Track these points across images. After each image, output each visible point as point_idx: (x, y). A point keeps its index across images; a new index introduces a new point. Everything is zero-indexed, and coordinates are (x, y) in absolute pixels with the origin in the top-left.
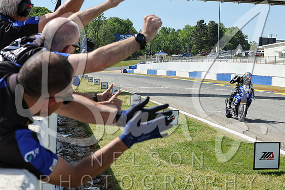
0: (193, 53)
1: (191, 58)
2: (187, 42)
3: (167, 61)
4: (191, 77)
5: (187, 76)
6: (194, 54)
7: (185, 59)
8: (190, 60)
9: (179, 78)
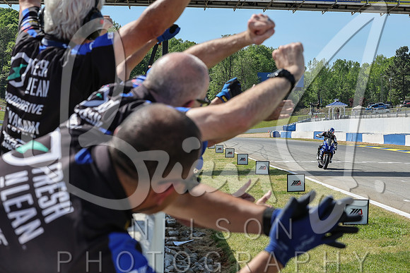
0: (390, 103)
1: (388, 112)
2: (379, 84)
3: (347, 118)
4: (388, 144)
5: (382, 142)
6: (393, 104)
7: (377, 113)
8: (386, 115)
9: (368, 144)
